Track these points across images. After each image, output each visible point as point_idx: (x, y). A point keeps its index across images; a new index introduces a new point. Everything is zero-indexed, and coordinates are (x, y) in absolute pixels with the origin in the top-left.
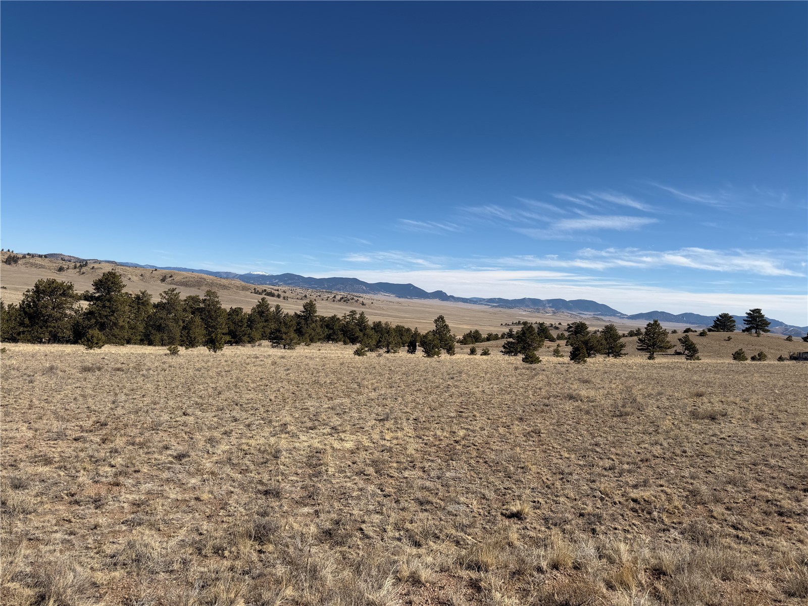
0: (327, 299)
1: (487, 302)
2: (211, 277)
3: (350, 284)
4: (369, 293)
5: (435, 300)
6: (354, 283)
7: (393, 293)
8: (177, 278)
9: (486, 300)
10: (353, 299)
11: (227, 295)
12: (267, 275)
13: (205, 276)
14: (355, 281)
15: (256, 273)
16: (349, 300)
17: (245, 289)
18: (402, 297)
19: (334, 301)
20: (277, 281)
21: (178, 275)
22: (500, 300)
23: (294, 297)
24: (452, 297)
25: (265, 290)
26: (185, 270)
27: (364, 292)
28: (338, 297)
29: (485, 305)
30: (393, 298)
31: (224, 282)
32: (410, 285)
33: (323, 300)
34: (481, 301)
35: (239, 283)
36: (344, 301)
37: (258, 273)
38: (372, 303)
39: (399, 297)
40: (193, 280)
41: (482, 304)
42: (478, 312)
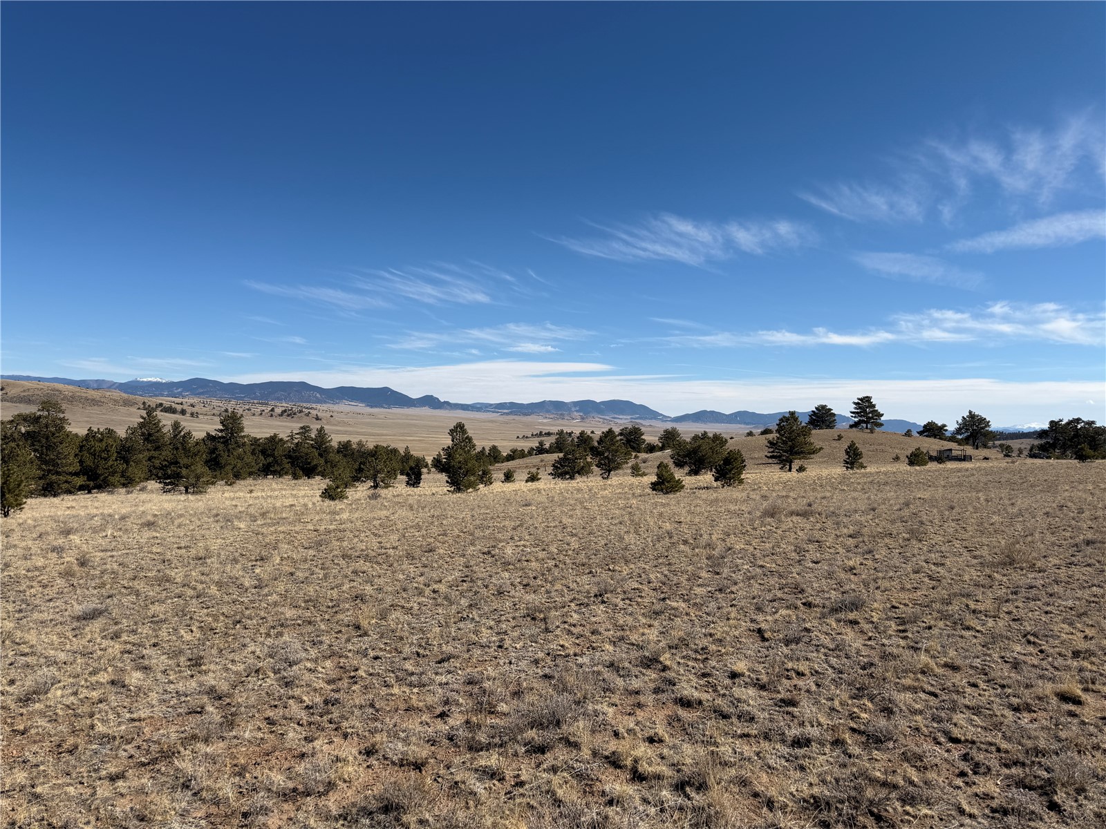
0: (261, 414)
1: (495, 408)
2: (71, 387)
3: (296, 391)
4: (325, 402)
5: (424, 408)
6: (302, 390)
7: (362, 401)
8: (12, 392)
9: (494, 406)
10: (301, 411)
11: (99, 414)
12: (164, 381)
13: (60, 386)
14: (303, 386)
15: (145, 380)
16: (295, 414)
17: (127, 403)
18: (376, 407)
19: (272, 416)
20: (179, 390)
21: (14, 386)
22: (513, 405)
23: (209, 413)
24: (447, 403)
25: (161, 405)
26: (28, 378)
27: (319, 401)
28: (278, 410)
29: (493, 412)
30: (361, 408)
31: (92, 394)
32: (386, 390)
33: (254, 415)
34: (487, 407)
35: (117, 394)
36: (288, 415)
37: (150, 379)
38: (332, 416)
39: (372, 407)
40: (39, 393)
41: (489, 411)
42: (484, 422)
